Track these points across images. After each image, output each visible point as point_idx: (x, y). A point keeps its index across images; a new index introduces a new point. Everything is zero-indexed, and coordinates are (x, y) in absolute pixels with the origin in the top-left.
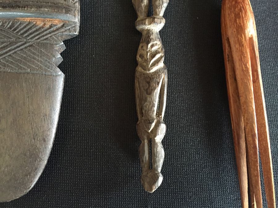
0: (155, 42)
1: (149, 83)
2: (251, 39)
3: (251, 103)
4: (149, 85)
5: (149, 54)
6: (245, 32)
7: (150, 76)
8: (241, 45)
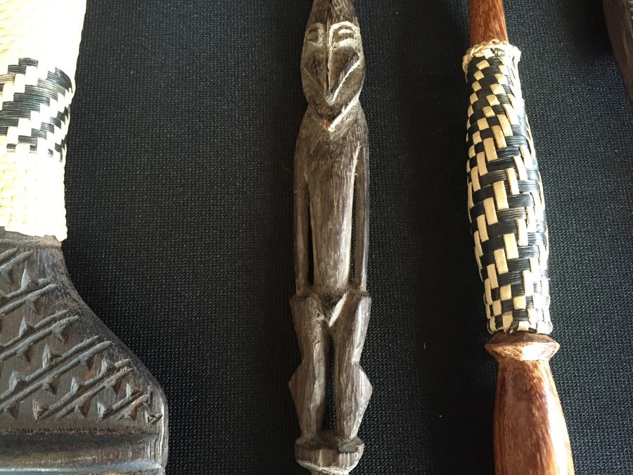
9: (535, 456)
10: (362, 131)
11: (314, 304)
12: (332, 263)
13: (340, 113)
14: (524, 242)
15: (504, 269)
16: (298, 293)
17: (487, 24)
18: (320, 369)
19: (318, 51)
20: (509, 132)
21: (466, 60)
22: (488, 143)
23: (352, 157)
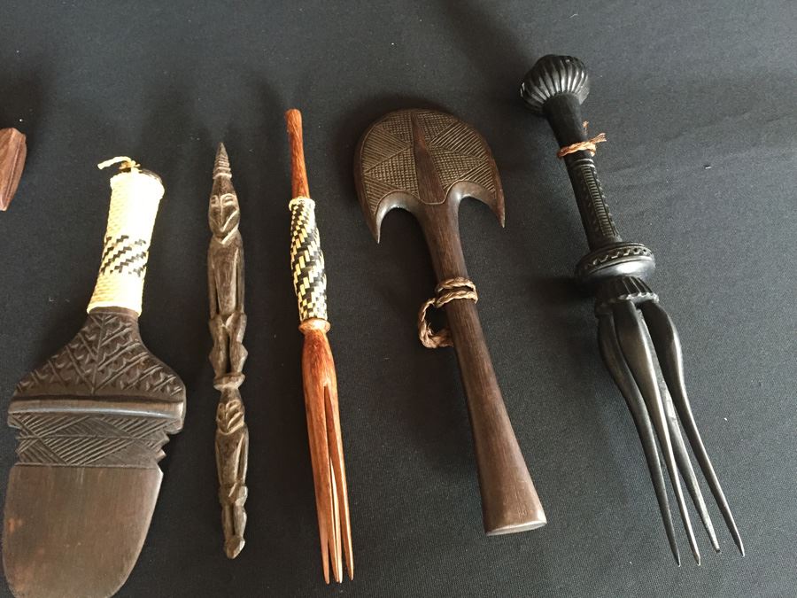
0: (234, 401)
1: (227, 445)
2: (326, 388)
4: (228, 448)
5: (227, 414)
6: (319, 381)
7: (229, 438)
8: (316, 395)
9: (315, 363)
10: (239, 242)
11: (220, 319)
13: (227, 235)
14: (312, 281)
15: (304, 292)
16: (212, 317)
17: (298, 190)
18: (223, 347)
19: (215, 208)
20: (306, 236)
21: (290, 206)
22: (297, 241)
23: (235, 254)
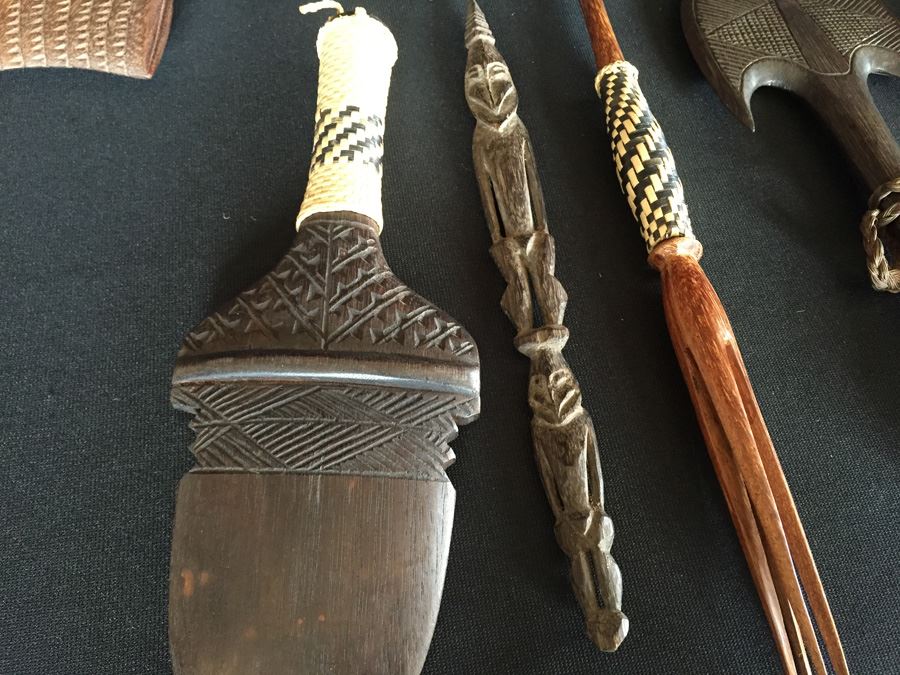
0: (560, 371)
1: (564, 445)
2: (729, 347)
3: (756, 458)
4: (567, 449)
5: (553, 392)
6: (716, 336)
7: (564, 432)
8: (714, 359)
9: (699, 306)
10: (523, 130)
11: (512, 244)
12: (520, 214)
13: (506, 118)
15: (653, 198)
16: (495, 241)
17: (609, 53)
18: (524, 284)
19: (478, 84)
20: (640, 114)
21: (598, 80)
22: (627, 123)
23: (521, 147)
